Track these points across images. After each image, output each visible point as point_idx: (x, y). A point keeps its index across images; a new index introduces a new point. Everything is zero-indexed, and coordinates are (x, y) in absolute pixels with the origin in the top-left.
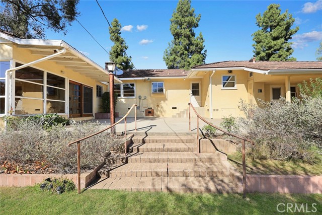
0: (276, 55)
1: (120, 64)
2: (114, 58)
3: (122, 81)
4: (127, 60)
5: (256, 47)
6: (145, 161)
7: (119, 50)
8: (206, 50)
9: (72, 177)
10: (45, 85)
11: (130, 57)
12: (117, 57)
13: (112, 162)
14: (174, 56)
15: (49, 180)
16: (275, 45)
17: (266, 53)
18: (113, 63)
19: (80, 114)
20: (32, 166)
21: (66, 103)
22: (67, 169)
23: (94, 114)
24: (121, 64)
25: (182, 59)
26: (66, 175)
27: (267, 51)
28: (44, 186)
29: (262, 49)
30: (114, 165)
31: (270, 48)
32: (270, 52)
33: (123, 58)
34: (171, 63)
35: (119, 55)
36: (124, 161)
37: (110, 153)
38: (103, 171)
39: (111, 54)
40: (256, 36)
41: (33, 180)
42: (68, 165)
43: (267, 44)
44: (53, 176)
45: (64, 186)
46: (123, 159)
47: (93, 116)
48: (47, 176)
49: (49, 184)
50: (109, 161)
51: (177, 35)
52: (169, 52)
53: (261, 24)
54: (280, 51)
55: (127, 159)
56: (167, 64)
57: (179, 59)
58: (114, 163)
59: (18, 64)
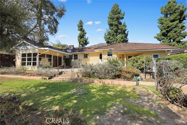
0: (173, 31)
1: (82, 42)
2: (80, 39)
4: (86, 39)
5: (160, 27)
7: (82, 35)
8: (128, 31)
11: (88, 38)
12: (81, 39)
14: (109, 36)
16: (172, 25)
17: (166, 31)
20: (40, 76)
25: (113, 37)
27: (166, 29)
29: (163, 28)
31: (168, 27)
32: (168, 29)
33: (84, 39)
34: (107, 40)
35: (82, 37)
38: (52, 78)
39: (78, 37)
40: (160, 20)
42: (46, 76)
43: (166, 25)
44: (43, 77)
45: (45, 79)
51: (111, 25)
52: (107, 34)
53: (163, 13)
54: (175, 29)
55: (58, 76)
56: (106, 40)
57: (111, 37)
58: (55, 77)
59: (39, 53)
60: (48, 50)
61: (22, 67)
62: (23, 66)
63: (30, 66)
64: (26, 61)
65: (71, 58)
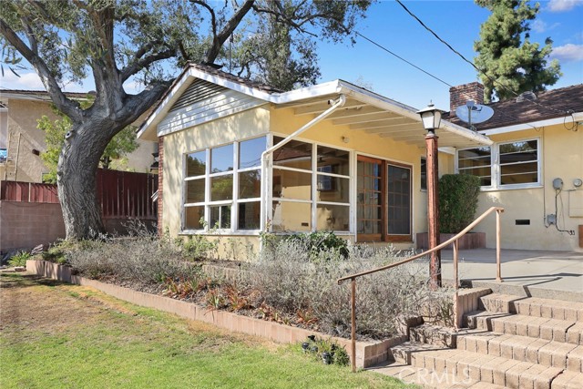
1: (508, 76)
2: (490, 61)
3: (491, 137)
4: (536, 53)
6: (501, 351)
7: (504, 31)
9: (344, 343)
10: (315, 172)
11: (547, 41)
12: (497, 54)
13: (422, 340)
15: (312, 338)
18: (433, 111)
19: (380, 236)
20: (294, 318)
21: (351, 209)
22: (338, 328)
23: (414, 237)
24: (512, 74)
26: (336, 338)
28: (306, 346)
30: (426, 346)
33: (518, 52)
35: (506, 44)
36: (449, 341)
37: (423, 322)
38: (399, 349)
39: (479, 50)
41: (293, 335)
42: (340, 323)
44: (318, 335)
45: (333, 354)
46: (445, 337)
47: (410, 240)
48: (311, 333)
49: (313, 345)
50: (416, 335)
55: (454, 338)
58: (426, 342)
59: (276, 140)
60: (336, 96)
61: (186, 240)
62: (191, 232)
63: (227, 231)
64: (207, 202)
65: (476, 172)
